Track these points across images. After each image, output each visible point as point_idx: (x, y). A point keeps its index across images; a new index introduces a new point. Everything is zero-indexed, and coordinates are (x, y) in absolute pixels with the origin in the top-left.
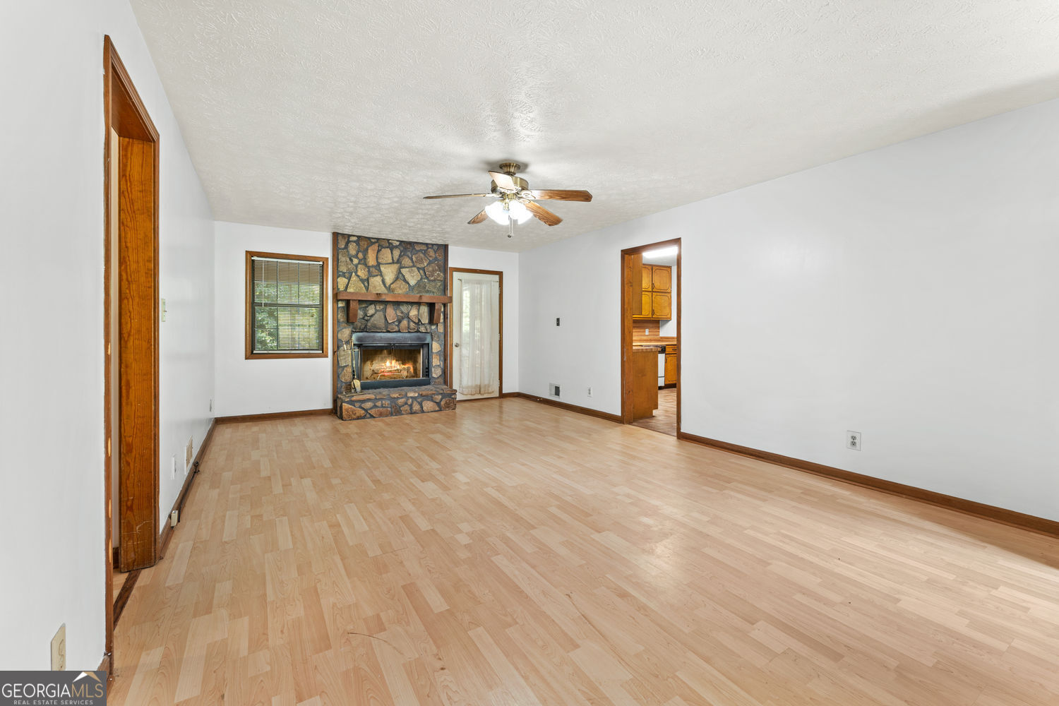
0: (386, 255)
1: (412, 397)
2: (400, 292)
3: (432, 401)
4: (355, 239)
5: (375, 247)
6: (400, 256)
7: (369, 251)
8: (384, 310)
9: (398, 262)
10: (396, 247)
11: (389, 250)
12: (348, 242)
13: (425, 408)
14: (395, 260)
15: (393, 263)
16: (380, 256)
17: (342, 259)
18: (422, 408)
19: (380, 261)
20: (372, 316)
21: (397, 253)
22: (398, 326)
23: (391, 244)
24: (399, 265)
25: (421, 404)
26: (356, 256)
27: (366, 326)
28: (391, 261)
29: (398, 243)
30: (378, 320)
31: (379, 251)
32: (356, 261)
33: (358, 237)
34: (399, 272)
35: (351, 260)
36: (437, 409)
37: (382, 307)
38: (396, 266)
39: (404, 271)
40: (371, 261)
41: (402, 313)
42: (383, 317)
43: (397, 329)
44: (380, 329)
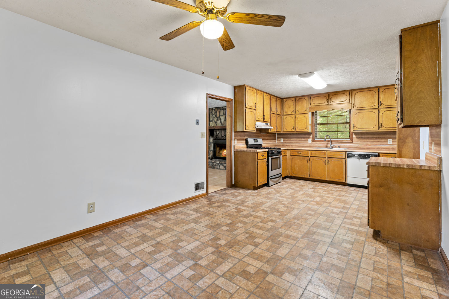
1: (218, 163)
2: (224, 125)
4: (214, 109)
5: (219, 110)
7: (217, 112)
11: (223, 111)
12: (213, 110)
15: (224, 115)
16: (220, 113)
17: (211, 116)
18: (220, 167)
19: (220, 115)
20: (218, 134)
21: (225, 111)
26: (214, 115)
27: (217, 138)
28: (223, 114)
30: (220, 135)
32: (214, 116)
33: (215, 108)
34: (225, 118)
35: (213, 116)
37: (221, 131)
38: (224, 116)
40: (218, 116)
41: (225, 131)
43: (225, 138)
44: (220, 138)
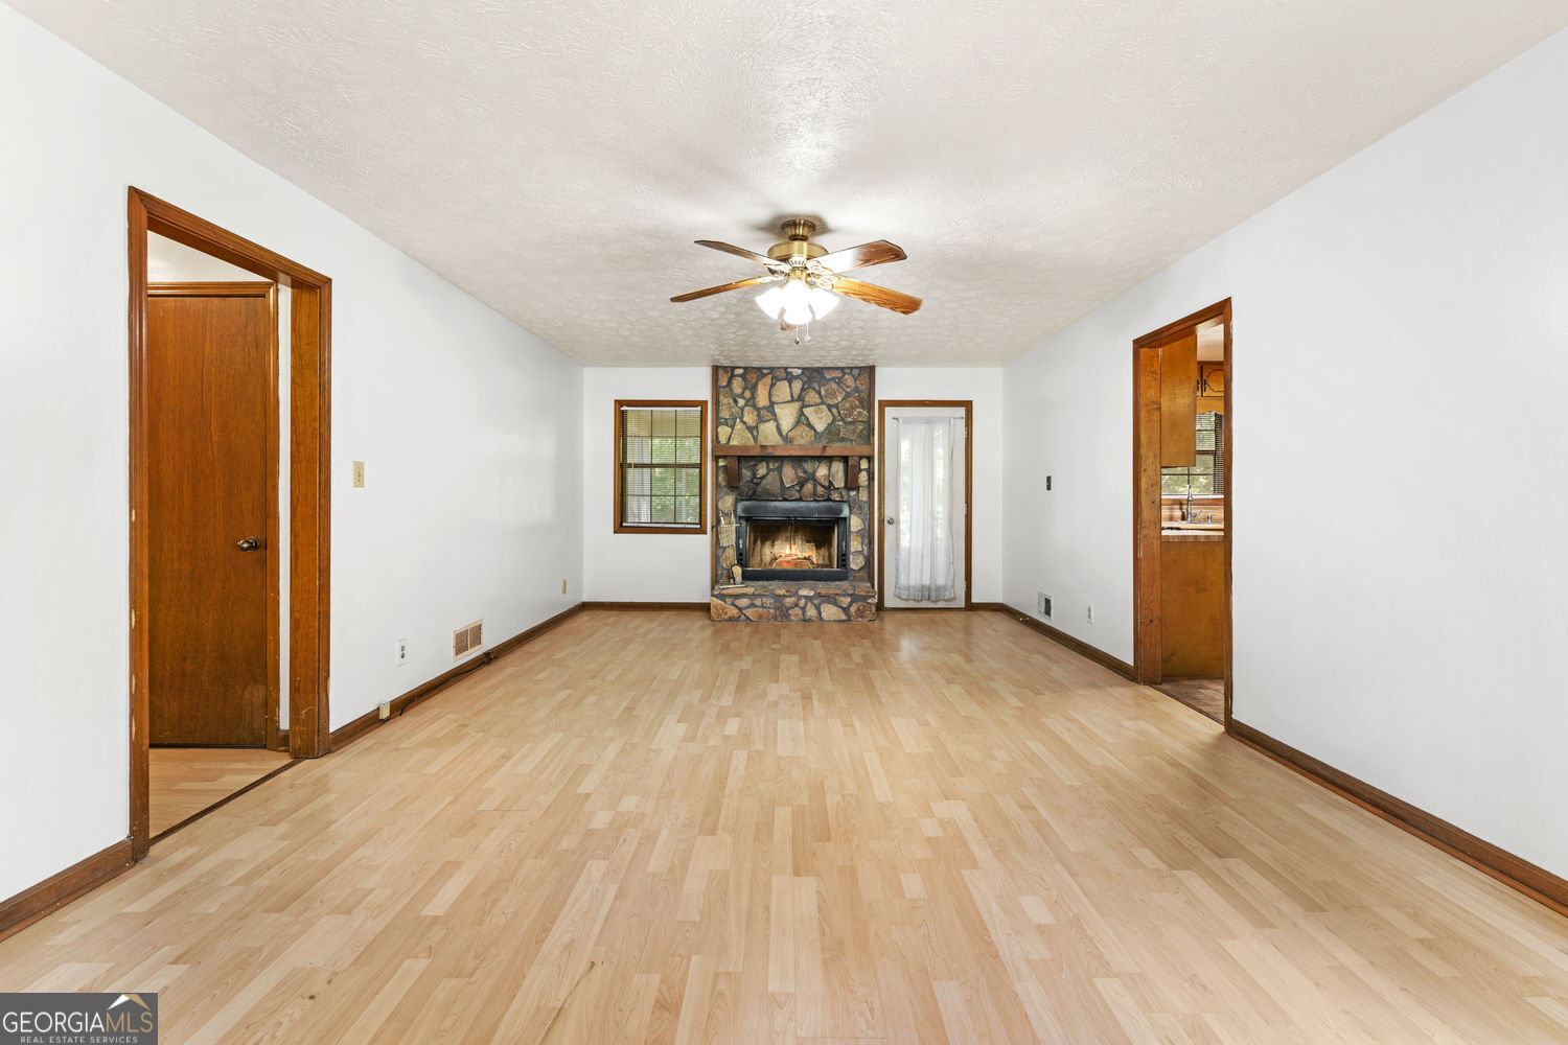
0: (783, 390)
1: (805, 597)
2: (802, 442)
3: (836, 605)
4: (740, 371)
5: (768, 380)
6: (802, 390)
7: (759, 386)
8: (780, 470)
9: (800, 398)
10: (797, 377)
11: (786, 383)
12: (733, 376)
13: (824, 615)
14: (796, 396)
15: (793, 400)
16: (774, 392)
17: (724, 400)
18: (820, 613)
19: (774, 399)
20: (763, 478)
21: (797, 386)
22: (799, 491)
23: (790, 373)
24: (800, 403)
25: (818, 608)
26: (742, 396)
27: (755, 492)
28: (789, 398)
29: (800, 371)
30: (771, 482)
31: (772, 385)
32: (741, 402)
33: (745, 368)
34: (801, 414)
35: (736, 402)
36: (844, 617)
37: (776, 465)
38: (797, 405)
39: (807, 411)
40: (762, 400)
41: (805, 472)
42: (778, 479)
43: (797, 495)
44: (774, 496)
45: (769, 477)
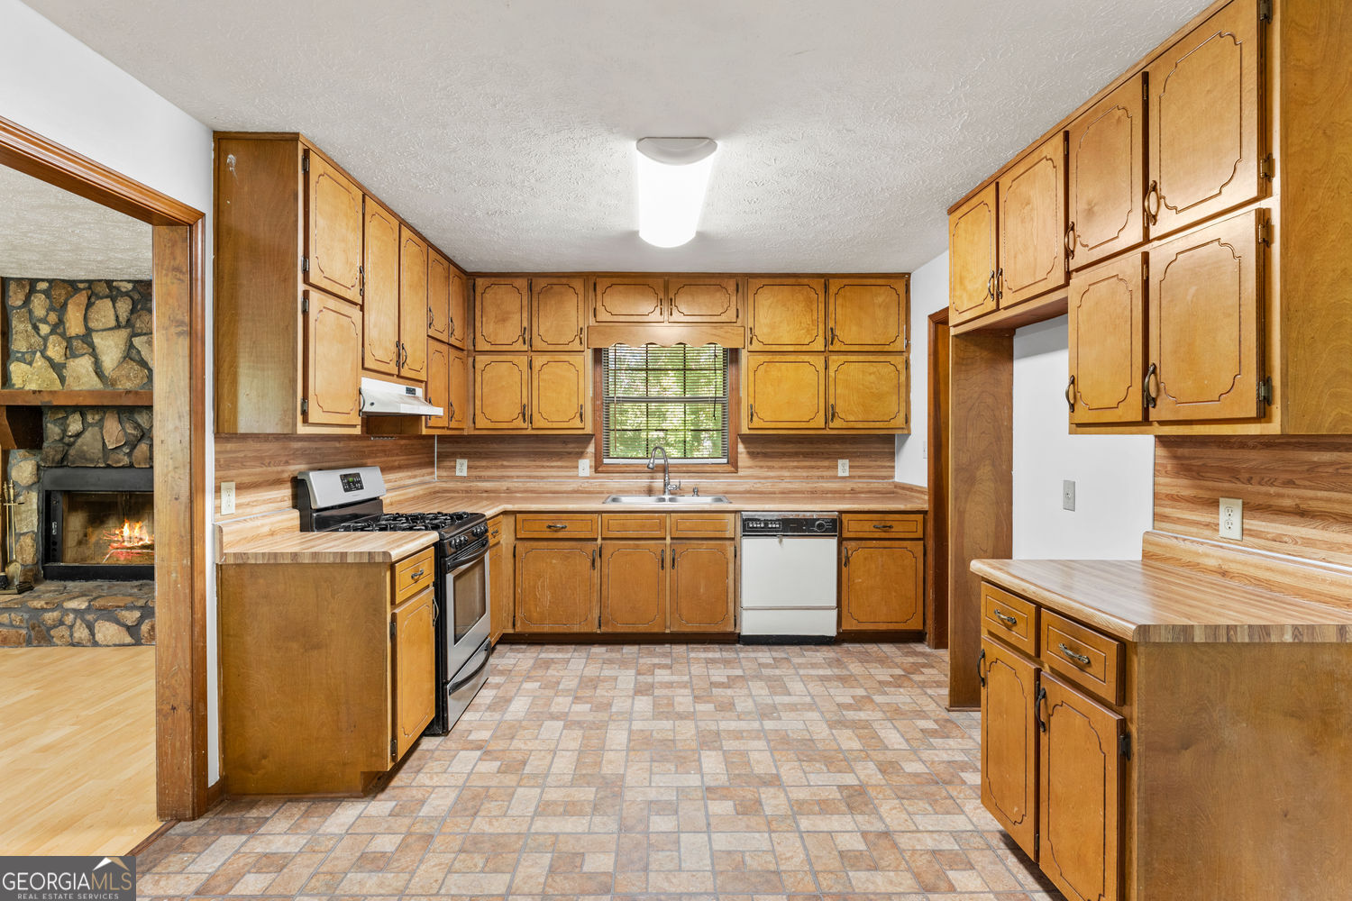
0: (105, 313)
1: (75, 611)
2: (129, 385)
3: (118, 622)
4: (43, 285)
5: (82, 298)
6: (133, 311)
7: (70, 307)
8: (100, 424)
9: (129, 323)
10: (127, 294)
11: (108, 303)
12: (31, 294)
13: (99, 637)
14: (123, 319)
15: (118, 326)
16: (93, 314)
17: (20, 326)
18: (93, 634)
19: (91, 325)
20: (77, 436)
21: (124, 307)
22: (130, 454)
23: (118, 289)
24: (128, 330)
25: (91, 627)
26: (46, 320)
27: (64, 457)
28: (113, 323)
29: (130, 286)
30: (89, 443)
31: (89, 305)
32: (44, 329)
33: (50, 281)
34: (131, 346)
35: (36, 329)
36: (128, 640)
37: (97, 417)
38: (124, 333)
39: (137, 341)
40: (75, 326)
41: (138, 426)
42: (99, 437)
43: (126, 460)
44: (92, 461)
45: (87, 435)
